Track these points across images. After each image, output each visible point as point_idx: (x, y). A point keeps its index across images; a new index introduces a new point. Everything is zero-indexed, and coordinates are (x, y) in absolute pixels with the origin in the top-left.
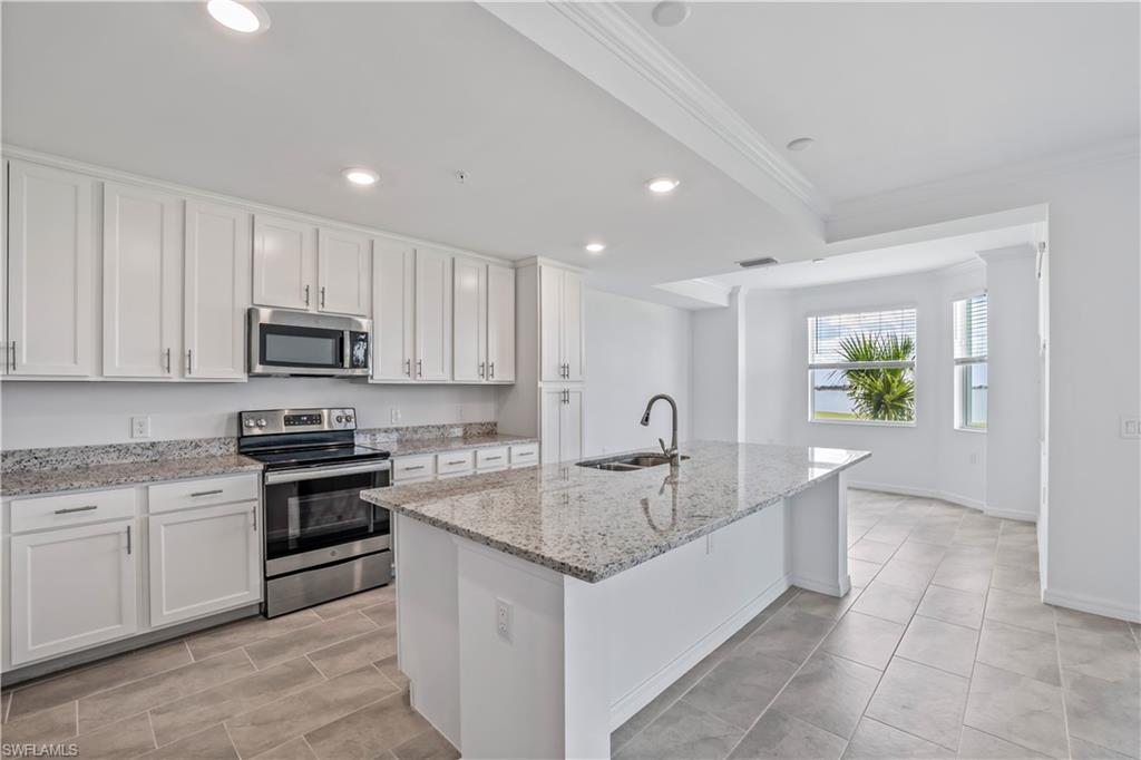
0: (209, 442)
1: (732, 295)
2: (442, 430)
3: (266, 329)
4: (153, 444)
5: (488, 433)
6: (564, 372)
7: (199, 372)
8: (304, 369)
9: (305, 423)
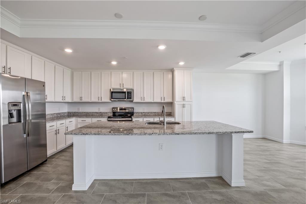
0: (109, 112)
1: (281, 65)
2: (155, 113)
3: (112, 92)
4: (101, 112)
5: (169, 115)
6: (184, 99)
7: (103, 100)
8: (120, 100)
9: (123, 110)
